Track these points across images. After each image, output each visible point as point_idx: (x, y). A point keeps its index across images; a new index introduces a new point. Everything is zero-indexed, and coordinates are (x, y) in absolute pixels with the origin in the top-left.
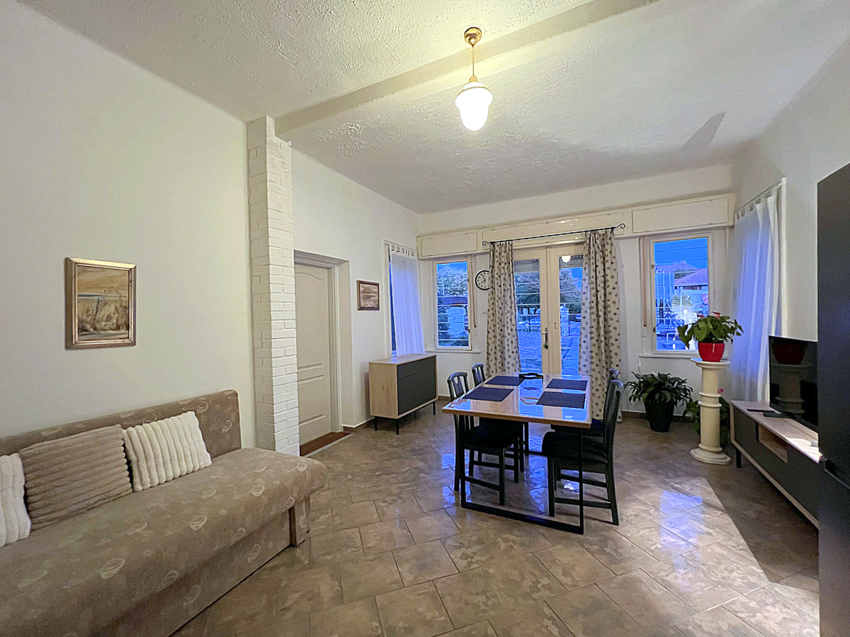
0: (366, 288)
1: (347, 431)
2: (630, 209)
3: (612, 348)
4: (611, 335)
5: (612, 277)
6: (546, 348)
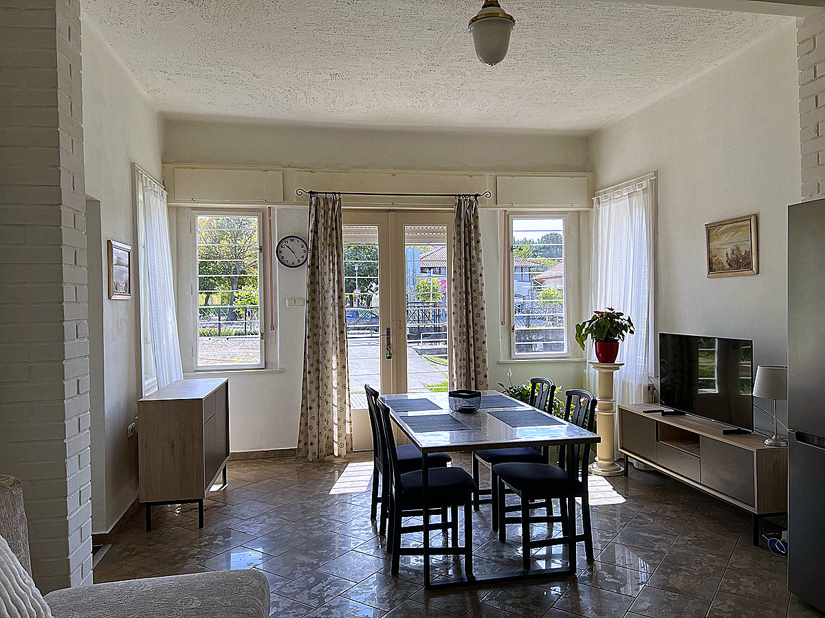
2: (494, 174)
3: (479, 353)
4: (478, 336)
5: (479, 260)
6: (388, 358)
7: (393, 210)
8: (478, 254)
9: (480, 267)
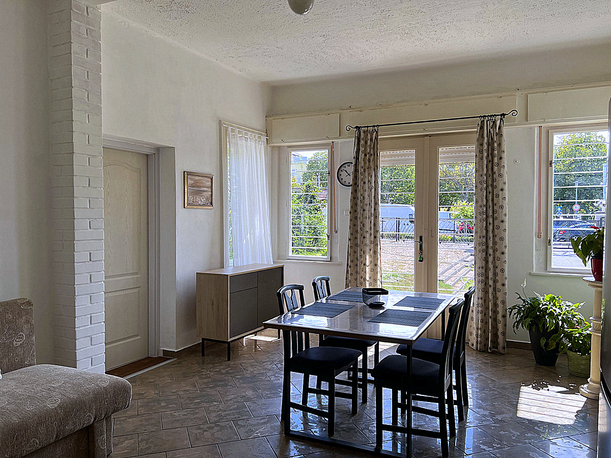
0: (196, 181)
1: (167, 355)
2: (524, 92)
3: (498, 263)
4: (497, 247)
5: (500, 175)
6: (419, 261)
7: (427, 135)
8: (499, 170)
9: (501, 183)
